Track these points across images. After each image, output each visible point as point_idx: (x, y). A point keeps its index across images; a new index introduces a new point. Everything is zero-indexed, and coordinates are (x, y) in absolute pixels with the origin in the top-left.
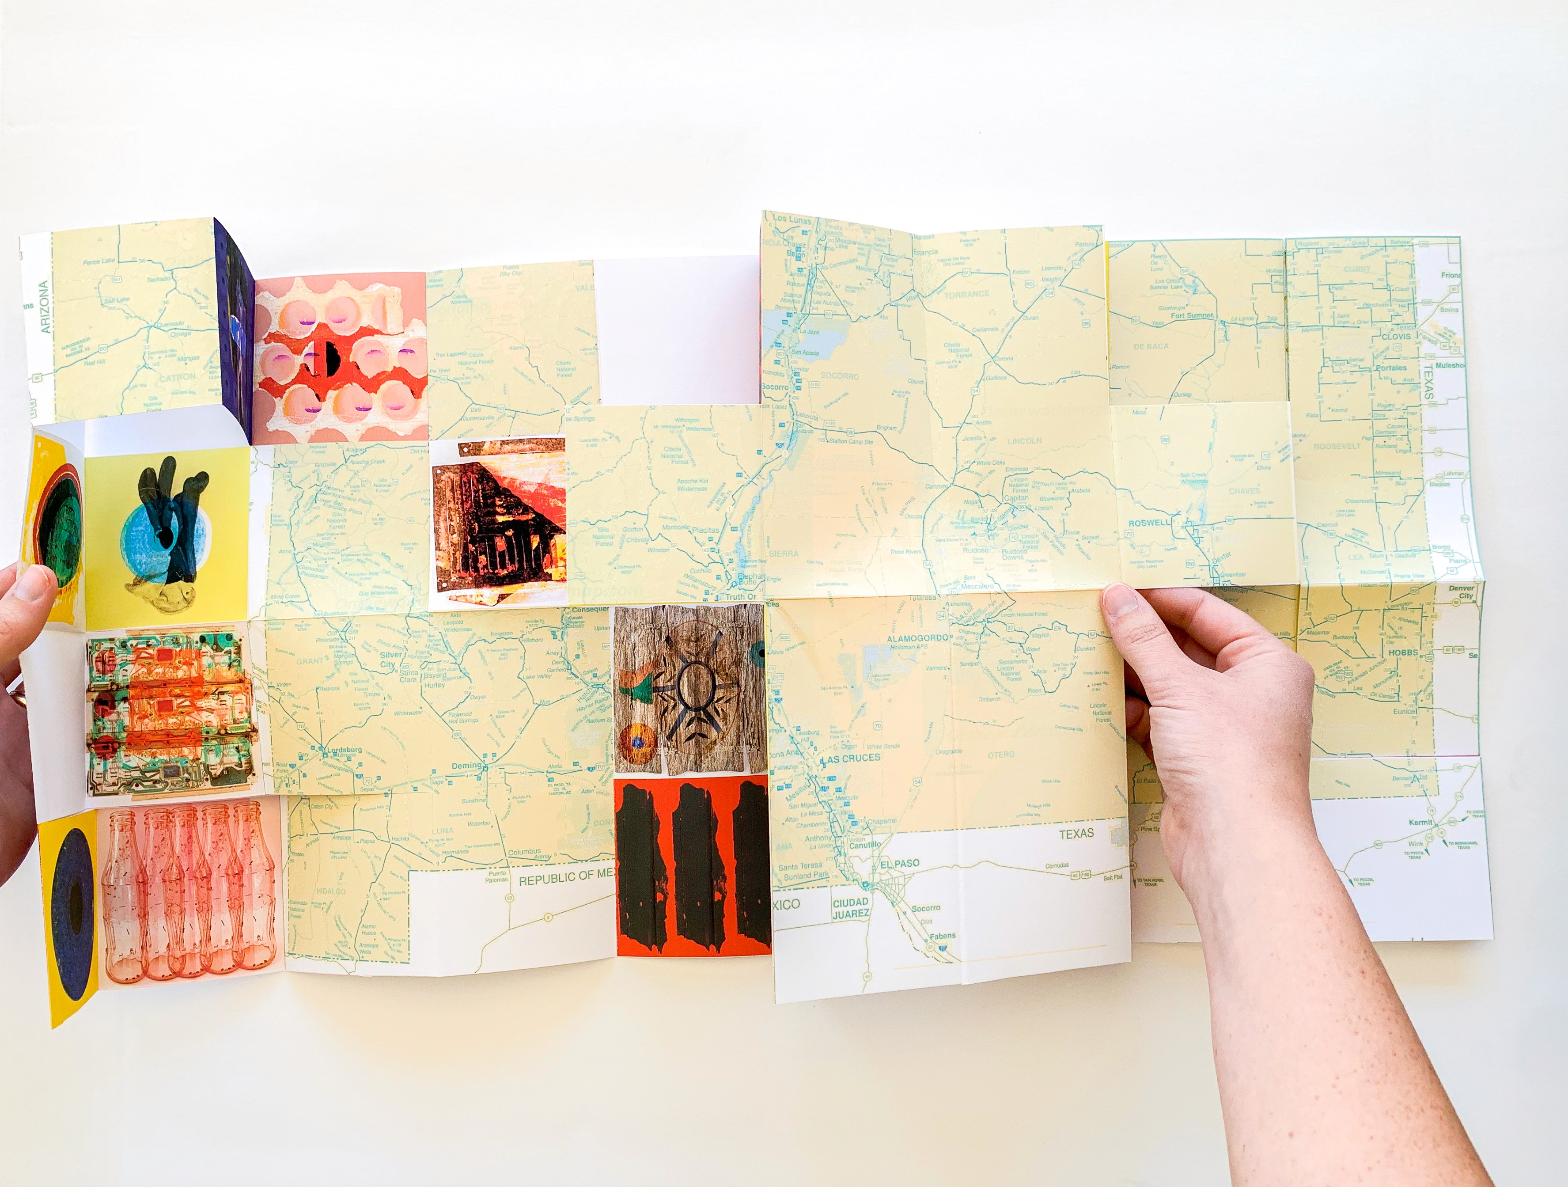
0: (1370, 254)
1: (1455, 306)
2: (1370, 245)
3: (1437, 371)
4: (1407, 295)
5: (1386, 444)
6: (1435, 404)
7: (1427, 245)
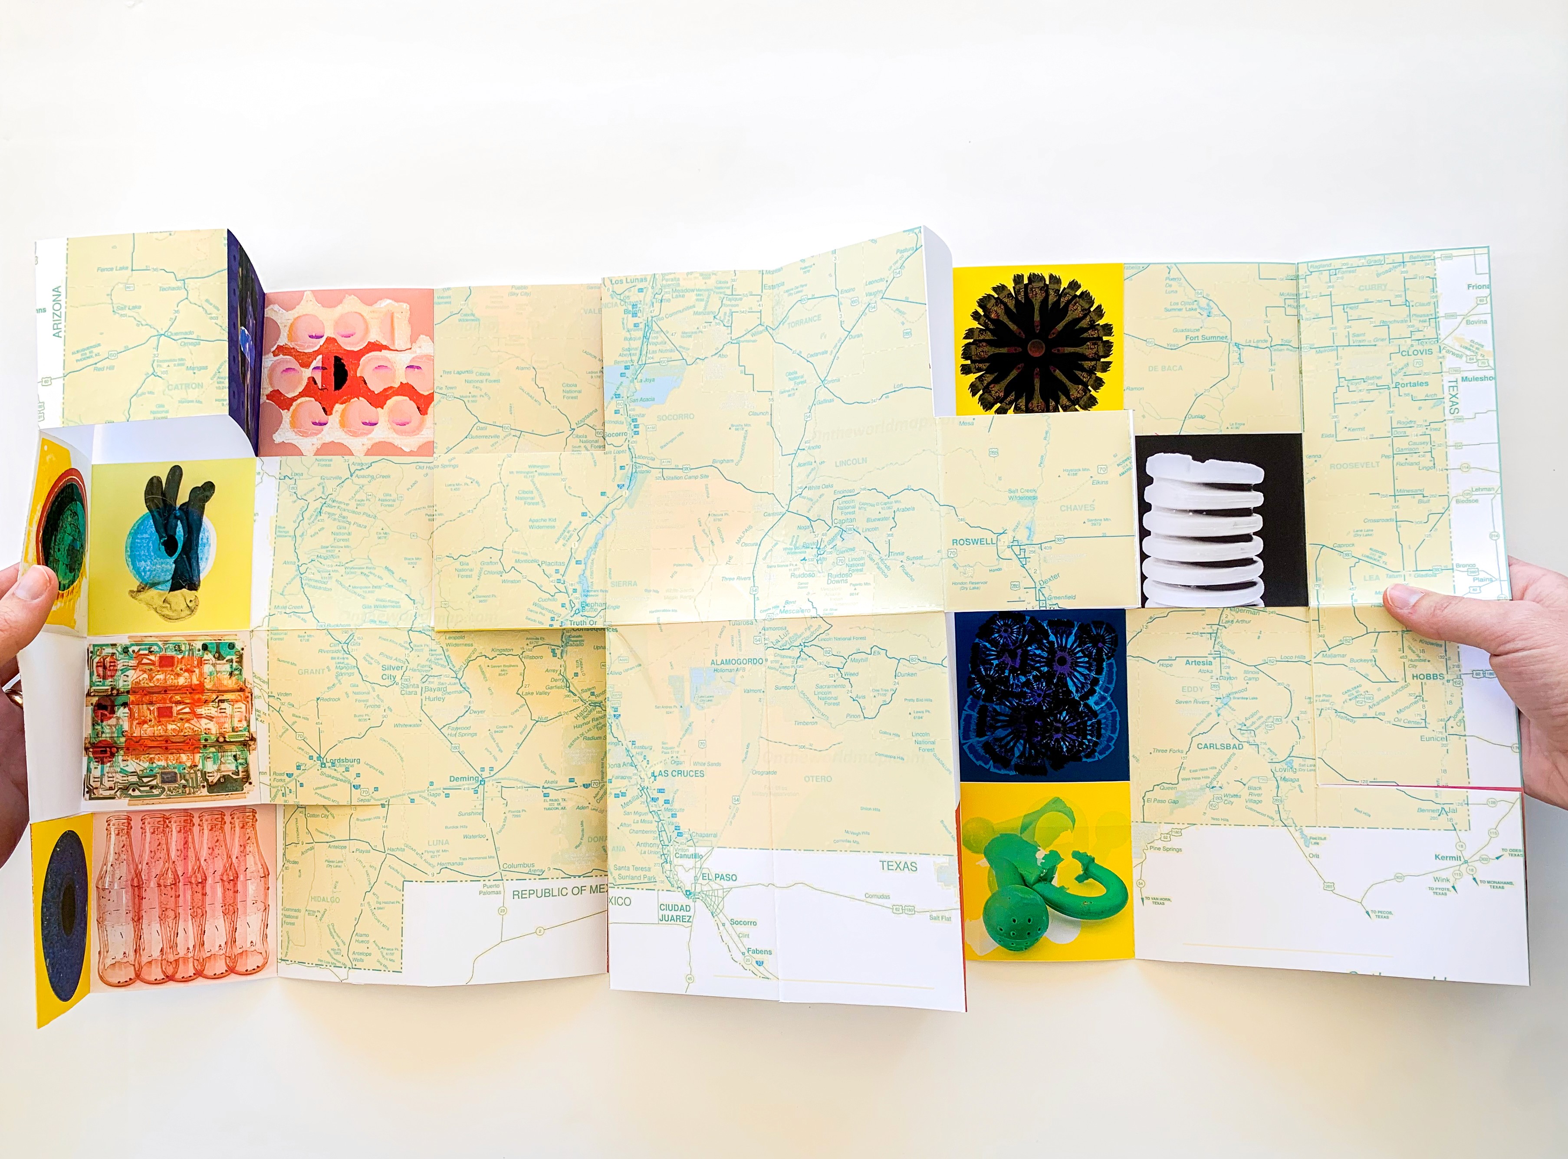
0: (1387, 272)
1: (1483, 318)
2: (1386, 262)
3: (1461, 384)
4: (1429, 310)
5: (1407, 461)
6: (1460, 419)
7: (1450, 257)
